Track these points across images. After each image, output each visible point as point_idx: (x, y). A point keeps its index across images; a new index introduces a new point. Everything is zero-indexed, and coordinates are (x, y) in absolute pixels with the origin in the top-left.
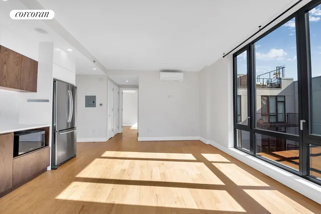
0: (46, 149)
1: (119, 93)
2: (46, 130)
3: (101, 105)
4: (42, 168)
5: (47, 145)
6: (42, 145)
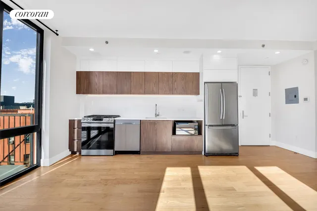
0: (199, 137)
3: (306, 99)
4: (196, 149)
5: (200, 134)
6: (196, 133)
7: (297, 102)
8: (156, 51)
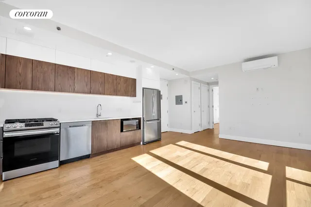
0: (139, 130)
1: (208, 90)
2: (139, 119)
3: (186, 102)
4: (137, 141)
5: (140, 128)
6: (137, 128)
7: (182, 104)
8: (110, 54)
